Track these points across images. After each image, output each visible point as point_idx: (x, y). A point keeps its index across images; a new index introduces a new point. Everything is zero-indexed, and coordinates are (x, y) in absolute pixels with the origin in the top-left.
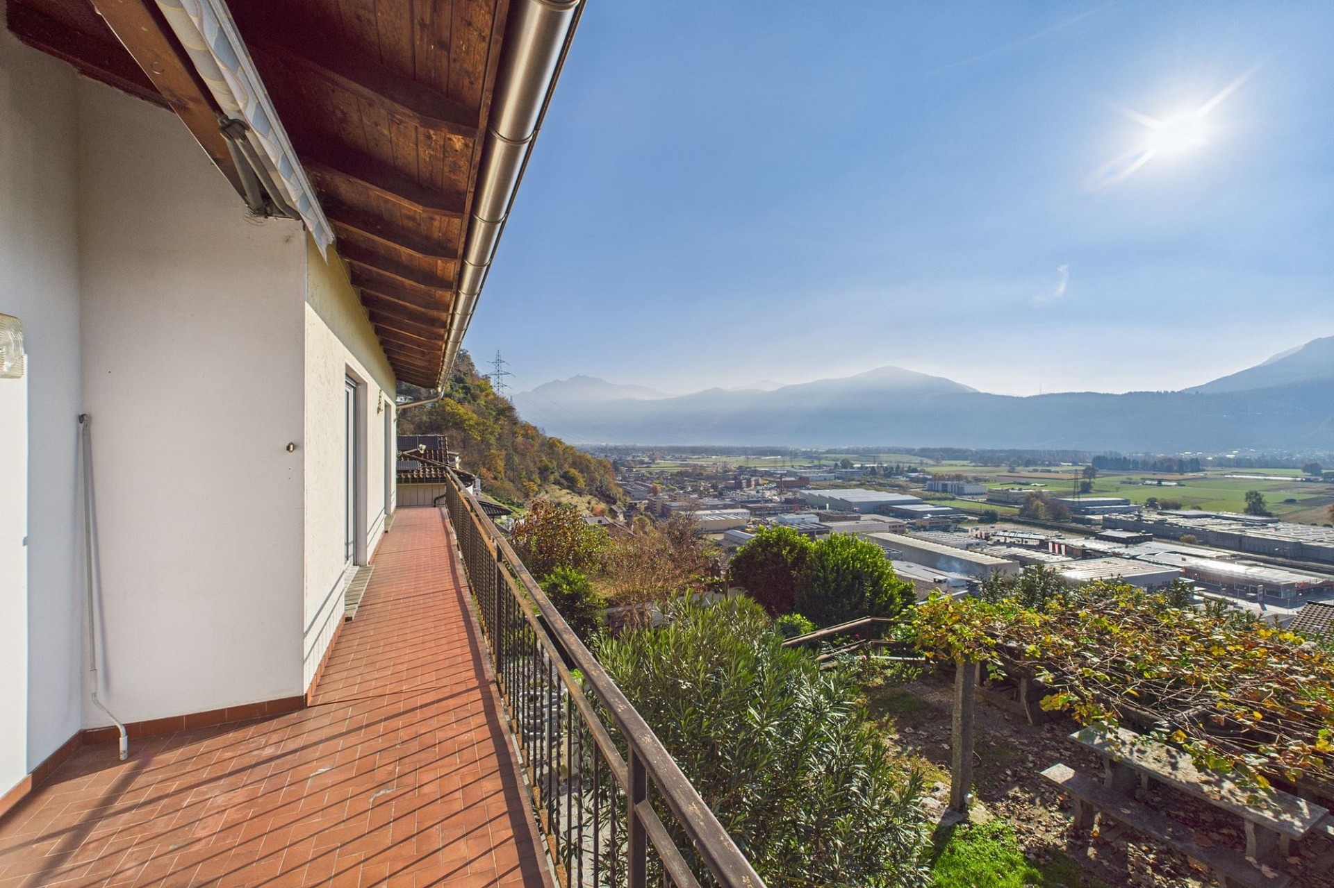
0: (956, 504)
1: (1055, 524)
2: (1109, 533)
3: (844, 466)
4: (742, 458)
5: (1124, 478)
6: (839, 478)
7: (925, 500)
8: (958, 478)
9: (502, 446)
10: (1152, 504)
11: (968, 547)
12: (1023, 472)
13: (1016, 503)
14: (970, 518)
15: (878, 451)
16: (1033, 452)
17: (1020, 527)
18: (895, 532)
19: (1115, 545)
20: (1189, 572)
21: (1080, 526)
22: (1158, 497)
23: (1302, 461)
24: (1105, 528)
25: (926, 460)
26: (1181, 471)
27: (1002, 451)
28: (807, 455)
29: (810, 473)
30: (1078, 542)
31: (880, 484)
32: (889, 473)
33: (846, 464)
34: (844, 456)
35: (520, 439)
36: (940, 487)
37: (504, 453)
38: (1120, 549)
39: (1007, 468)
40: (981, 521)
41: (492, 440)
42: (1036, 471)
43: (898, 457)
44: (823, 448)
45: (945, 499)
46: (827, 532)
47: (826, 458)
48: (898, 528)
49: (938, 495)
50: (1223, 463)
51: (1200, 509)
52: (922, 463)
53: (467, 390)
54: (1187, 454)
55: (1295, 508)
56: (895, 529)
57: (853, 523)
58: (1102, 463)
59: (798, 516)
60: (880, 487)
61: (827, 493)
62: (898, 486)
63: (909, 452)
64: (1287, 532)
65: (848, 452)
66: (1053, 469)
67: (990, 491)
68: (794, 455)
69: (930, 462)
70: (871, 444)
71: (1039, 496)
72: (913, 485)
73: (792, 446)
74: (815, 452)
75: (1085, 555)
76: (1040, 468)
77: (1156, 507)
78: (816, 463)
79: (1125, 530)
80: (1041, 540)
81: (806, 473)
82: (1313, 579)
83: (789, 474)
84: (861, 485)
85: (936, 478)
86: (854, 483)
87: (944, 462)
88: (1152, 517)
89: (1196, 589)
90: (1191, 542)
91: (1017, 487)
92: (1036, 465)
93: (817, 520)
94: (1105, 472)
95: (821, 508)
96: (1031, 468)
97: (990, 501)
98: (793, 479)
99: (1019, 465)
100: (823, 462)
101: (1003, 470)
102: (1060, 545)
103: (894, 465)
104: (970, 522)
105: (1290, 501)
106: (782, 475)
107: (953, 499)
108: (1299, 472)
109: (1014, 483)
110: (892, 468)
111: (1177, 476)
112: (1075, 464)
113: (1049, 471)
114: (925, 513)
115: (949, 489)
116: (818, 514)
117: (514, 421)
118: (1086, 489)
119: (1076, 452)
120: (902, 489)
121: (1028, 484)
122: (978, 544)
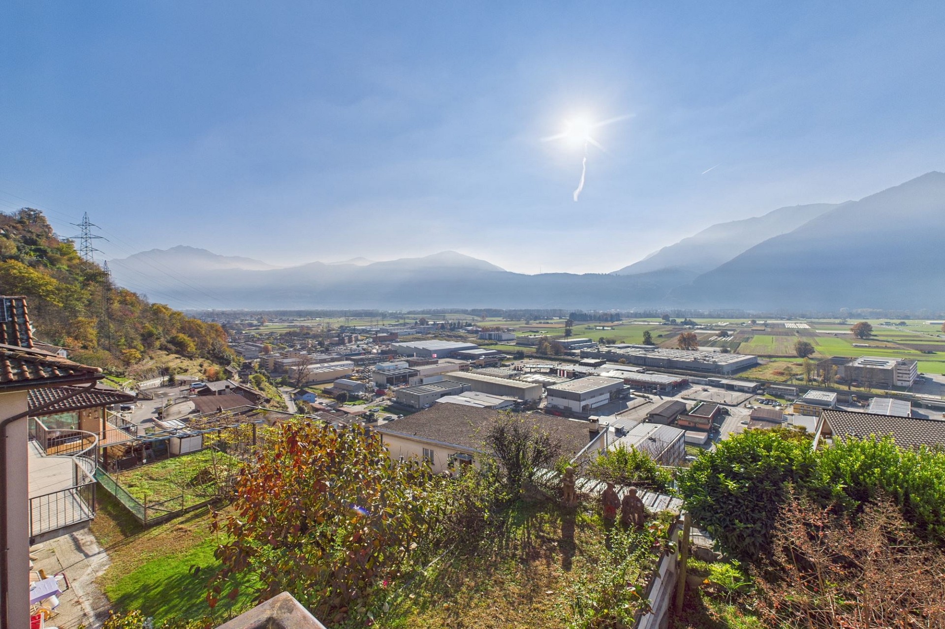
0: (499, 347)
1: (556, 357)
2: (586, 360)
3: (422, 324)
4: (343, 319)
5: (586, 326)
6: (419, 333)
7: (479, 346)
8: (498, 329)
9: (91, 314)
10: (602, 341)
11: (510, 377)
12: (534, 324)
13: (533, 345)
14: (508, 356)
15: (444, 312)
16: (538, 311)
17: (537, 360)
18: (462, 370)
19: (589, 368)
20: (627, 381)
21: (570, 358)
22: (605, 337)
23: (661, 314)
24: (582, 358)
25: (476, 318)
26: (612, 321)
27: (521, 310)
28: (394, 316)
29: (398, 329)
30: (570, 367)
31: (448, 336)
32: (454, 327)
33: (423, 322)
34: (421, 316)
35: (116, 305)
36: (488, 336)
37: (96, 320)
38: (591, 370)
39: (525, 322)
40: (515, 359)
41: (80, 307)
42: (540, 323)
43: (457, 316)
44: (405, 310)
45: (492, 344)
46: (416, 375)
47: (408, 318)
48: (465, 368)
49: (486, 342)
50: (629, 316)
51: (624, 343)
52: (473, 320)
53: (42, 253)
54: (613, 311)
55: (663, 339)
56: (463, 368)
57: (434, 366)
58: (576, 317)
59: (393, 364)
60: (449, 338)
61: (412, 344)
62: (460, 336)
63: (465, 312)
64: (663, 354)
65: (423, 312)
66: (549, 321)
67: (518, 338)
68: (384, 316)
69: (479, 319)
70: (440, 307)
71: (546, 339)
72: (469, 335)
73: (381, 309)
74: (400, 313)
75: (574, 376)
76: (543, 321)
77: (604, 343)
78: (401, 321)
79: (593, 358)
80: (551, 369)
81: (394, 329)
82: (678, 379)
83: (382, 331)
84: (435, 337)
85: (485, 330)
86: (431, 335)
87: (487, 319)
88: (604, 349)
89: (631, 391)
90: (623, 363)
91: (533, 334)
92: (540, 319)
93: (407, 365)
94: (576, 322)
95: (408, 356)
96: (538, 321)
97: (518, 344)
98: (385, 334)
99: (531, 320)
100: (407, 321)
101: (523, 323)
102: (564, 371)
103: (456, 322)
104: (509, 359)
105: (660, 336)
106: (377, 332)
107: (496, 344)
108: (661, 320)
109: (530, 331)
110: (455, 324)
111: (610, 324)
112: (560, 318)
113: (548, 323)
114: (481, 355)
115: (493, 337)
116: (407, 361)
117: (108, 287)
118: (568, 334)
119: (560, 310)
120: (463, 339)
121: (537, 332)
122: (516, 374)
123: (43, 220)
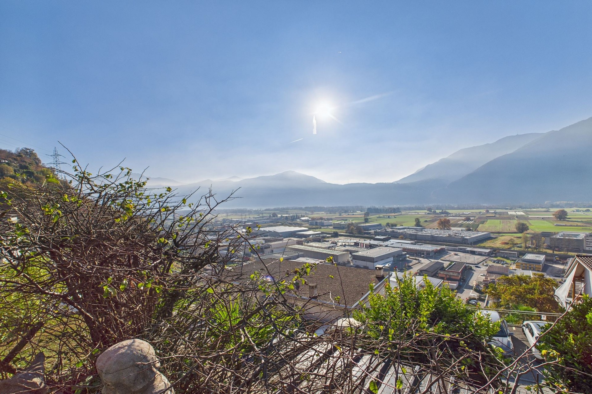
0: (323, 230)
1: (359, 235)
2: (377, 237)
3: (274, 216)
4: (225, 215)
5: (378, 216)
6: (271, 222)
7: (310, 229)
8: (321, 219)
10: (388, 225)
11: (329, 248)
12: (344, 215)
13: (344, 228)
14: (328, 235)
15: (288, 209)
16: (347, 207)
17: (347, 238)
18: (299, 244)
19: (380, 242)
20: (404, 250)
21: (366, 235)
22: (390, 222)
23: (426, 207)
24: (376, 235)
25: (307, 212)
26: (395, 212)
27: (336, 207)
28: (257, 212)
29: (258, 220)
30: (368, 242)
31: (290, 224)
32: (294, 218)
33: (275, 215)
34: (273, 212)
36: (314, 224)
38: (381, 243)
39: (339, 214)
40: (332, 237)
42: (349, 215)
43: (296, 211)
44: (264, 208)
45: (317, 228)
46: (269, 247)
47: (265, 213)
48: (300, 243)
49: (314, 227)
50: (405, 209)
51: (402, 226)
52: (306, 214)
53: (30, 174)
54: (395, 206)
55: (427, 223)
56: (299, 243)
57: (280, 242)
58: (370, 211)
59: (255, 241)
60: (290, 225)
61: (267, 229)
62: (298, 224)
63: (301, 209)
64: (428, 232)
65: (275, 209)
66: (354, 213)
67: (334, 224)
68: (250, 212)
69: (310, 213)
70: (285, 206)
71: (352, 224)
72: (303, 223)
73: (248, 208)
74: (260, 210)
75: (371, 246)
76: (350, 214)
77: (389, 226)
78: (261, 215)
79: (382, 236)
80: (355, 242)
81: (256, 220)
82: (439, 248)
83: (248, 221)
84: (282, 225)
85: (313, 219)
86: (279, 223)
87: (315, 213)
88: (389, 230)
89: (407, 255)
90: (402, 239)
91: (343, 221)
92: (348, 212)
93: (263, 242)
94: (370, 214)
95: (265, 236)
96: (347, 214)
97: (334, 228)
98: (251, 223)
99: (342, 213)
100: (264, 215)
101: (337, 215)
102: (363, 244)
103: (295, 215)
104: (328, 237)
105: (426, 221)
106: (245, 222)
107: (321, 228)
108: (426, 211)
109: (342, 220)
110: (294, 216)
111: (393, 214)
112: (361, 211)
113: (353, 215)
114: (310, 235)
115: (318, 224)
116: (264, 239)
118: (366, 221)
119: (361, 206)
120: (300, 225)
121: (347, 220)
122: (333, 246)
123: (35, 155)
